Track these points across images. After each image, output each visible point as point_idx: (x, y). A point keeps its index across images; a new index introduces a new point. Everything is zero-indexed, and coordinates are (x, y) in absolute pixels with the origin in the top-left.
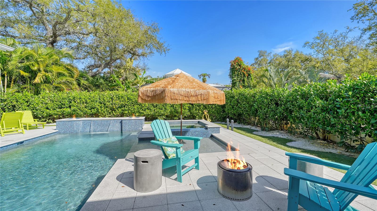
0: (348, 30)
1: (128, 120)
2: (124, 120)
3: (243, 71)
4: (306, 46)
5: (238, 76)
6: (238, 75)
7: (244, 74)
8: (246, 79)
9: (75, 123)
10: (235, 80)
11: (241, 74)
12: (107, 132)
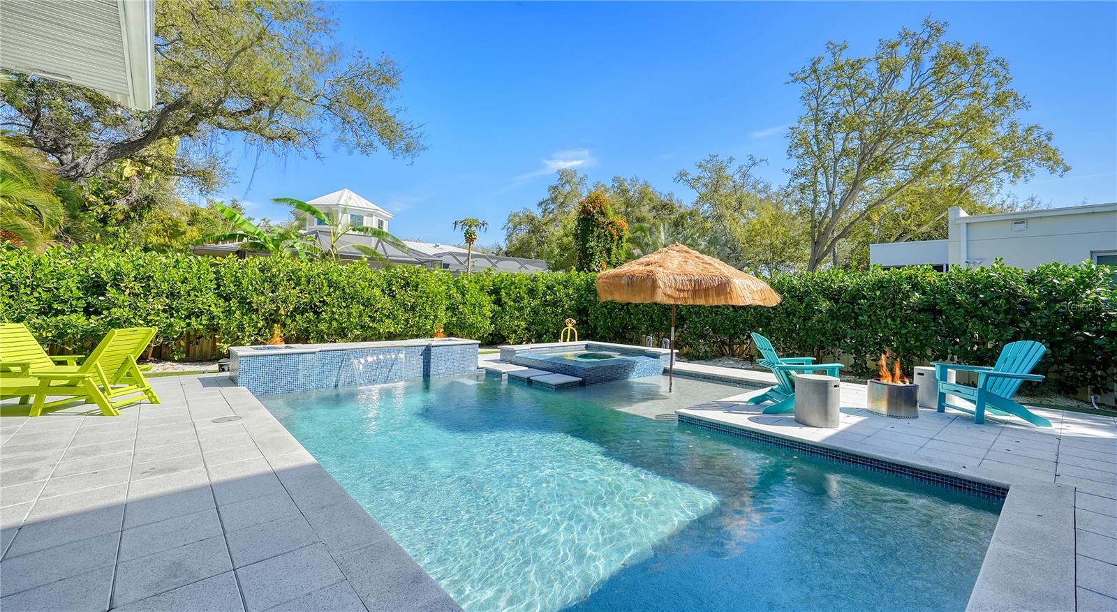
0: (751, 163)
1: (446, 347)
2: (436, 346)
3: (610, 228)
4: (682, 181)
5: (599, 239)
6: (598, 237)
7: (612, 235)
8: (614, 248)
9: (301, 359)
10: (592, 248)
11: (605, 235)
12: (385, 382)
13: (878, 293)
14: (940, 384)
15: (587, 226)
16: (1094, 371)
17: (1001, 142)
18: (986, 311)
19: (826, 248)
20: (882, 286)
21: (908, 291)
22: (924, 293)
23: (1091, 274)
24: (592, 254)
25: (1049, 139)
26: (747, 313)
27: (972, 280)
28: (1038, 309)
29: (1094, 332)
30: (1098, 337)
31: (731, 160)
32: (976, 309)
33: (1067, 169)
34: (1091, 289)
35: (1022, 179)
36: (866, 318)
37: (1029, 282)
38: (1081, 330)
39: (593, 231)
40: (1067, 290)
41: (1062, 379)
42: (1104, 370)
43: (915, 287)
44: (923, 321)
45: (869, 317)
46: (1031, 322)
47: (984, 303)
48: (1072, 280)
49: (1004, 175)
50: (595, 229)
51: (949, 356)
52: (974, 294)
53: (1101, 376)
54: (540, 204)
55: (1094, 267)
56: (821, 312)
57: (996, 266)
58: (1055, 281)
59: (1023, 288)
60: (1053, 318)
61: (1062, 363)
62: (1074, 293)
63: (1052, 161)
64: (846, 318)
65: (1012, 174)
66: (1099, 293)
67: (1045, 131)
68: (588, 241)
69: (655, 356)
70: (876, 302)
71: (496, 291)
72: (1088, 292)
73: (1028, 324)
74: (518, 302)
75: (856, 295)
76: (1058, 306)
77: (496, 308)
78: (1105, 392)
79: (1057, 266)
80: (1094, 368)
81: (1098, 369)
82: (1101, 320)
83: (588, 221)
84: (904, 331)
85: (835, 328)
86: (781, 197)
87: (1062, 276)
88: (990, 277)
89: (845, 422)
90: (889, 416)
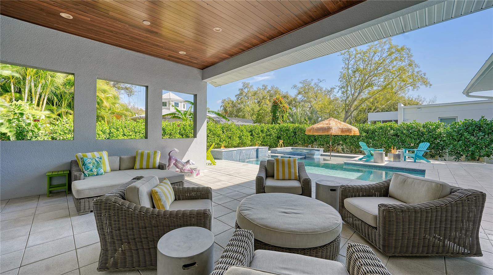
1: (262, 149)
3: (283, 108)
5: (280, 112)
10: (278, 116)
11: (282, 111)
12: (249, 159)
13: (381, 130)
14: (405, 154)
15: (276, 108)
16: (439, 151)
17: (409, 77)
18: (412, 135)
19: (350, 114)
20: (382, 128)
21: (389, 130)
22: (394, 130)
23: (439, 125)
24: (278, 118)
25: (425, 75)
26: (338, 137)
27: (408, 126)
28: (425, 135)
29: (440, 140)
30: (441, 142)
31: (312, 80)
32: (409, 135)
33: (431, 85)
34: (439, 129)
35: (416, 89)
36: (377, 138)
37: (423, 127)
38: (436, 140)
39: (278, 110)
40: (433, 129)
41: (431, 154)
42: (442, 151)
43: (391, 128)
44: (394, 139)
45: (378, 137)
46: (424, 138)
47: (411, 133)
48: (434, 126)
49: (410, 88)
50: (279, 109)
51: (401, 149)
52: (408, 130)
53: (441, 153)
54: (236, 96)
55: (440, 123)
56: (363, 136)
57: (414, 122)
58: (430, 127)
59: (422, 129)
60: (429, 137)
61: (431, 149)
62: (435, 130)
63: (426, 83)
64: (371, 138)
65: (413, 87)
66: (441, 130)
67: (423, 72)
68: (276, 113)
69: (319, 150)
70: (380, 133)
71: (251, 131)
72: (438, 130)
73: (423, 139)
74: (258, 135)
75: (374, 132)
76: (431, 133)
77: (252, 137)
78: (442, 157)
79: (431, 123)
80: (440, 150)
81: (440, 151)
82: (441, 137)
83: (276, 106)
84: (388, 142)
85: (367, 141)
86: (326, 93)
87: (432, 125)
88: (412, 125)
89: (386, 163)
90: (394, 161)
